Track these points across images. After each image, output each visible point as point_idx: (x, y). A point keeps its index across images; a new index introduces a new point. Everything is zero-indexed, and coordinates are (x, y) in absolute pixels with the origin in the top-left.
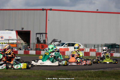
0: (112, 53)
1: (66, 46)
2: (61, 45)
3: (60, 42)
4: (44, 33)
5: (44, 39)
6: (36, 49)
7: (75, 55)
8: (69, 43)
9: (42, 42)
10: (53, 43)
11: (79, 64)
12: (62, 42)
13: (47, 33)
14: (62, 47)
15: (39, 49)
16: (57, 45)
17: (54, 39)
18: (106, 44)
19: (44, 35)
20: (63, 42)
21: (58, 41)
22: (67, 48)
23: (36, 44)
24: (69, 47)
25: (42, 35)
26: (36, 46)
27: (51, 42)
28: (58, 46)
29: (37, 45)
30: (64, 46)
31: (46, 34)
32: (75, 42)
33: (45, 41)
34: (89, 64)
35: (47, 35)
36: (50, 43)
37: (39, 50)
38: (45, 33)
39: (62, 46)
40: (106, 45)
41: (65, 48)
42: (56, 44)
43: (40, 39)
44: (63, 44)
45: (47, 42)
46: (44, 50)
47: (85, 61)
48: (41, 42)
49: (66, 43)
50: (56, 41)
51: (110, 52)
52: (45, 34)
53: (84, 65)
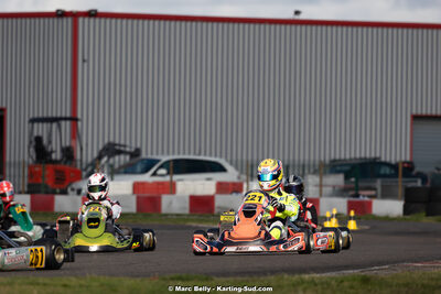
0: (366, 199)
1: (163, 171)
2: (139, 168)
3: (136, 154)
4: (66, 119)
5: (67, 142)
6: (29, 186)
7: (258, 210)
8: (176, 157)
9: (57, 156)
10: (105, 159)
11: (273, 248)
12: (144, 155)
13: (79, 116)
14: (147, 178)
15: (46, 187)
16: (120, 167)
17: (109, 144)
18: (335, 161)
19: (66, 126)
20: (149, 156)
21: (125, 153)
22: (168, 178)
23: (30, 167)
24: (176, 177)
25: (55, 125)
26: (32, 174)
27: (95, 155)
28: (126, 173)
29: (37, 169)
30: (154, 174)
31: (74, 119)
32: (200, 154)
33: (68, 153)
34: (322, 248)
35: (79, 123)
36: (90, 160)
37: (47, 193)
38: (68, 115)
39: (145, 170)
40: (334, 167)
41: (158, 183)
42: (117, 166)
43: (50, 142)
44: (149, 165)
45: (78, 157)
46: (64, 192)
47: (301, 236)
48: (54, 156)
49: (164, 159)
50: (119, 152)
51: (357, 196)
52: (68, 123)
53: (300, 251)
